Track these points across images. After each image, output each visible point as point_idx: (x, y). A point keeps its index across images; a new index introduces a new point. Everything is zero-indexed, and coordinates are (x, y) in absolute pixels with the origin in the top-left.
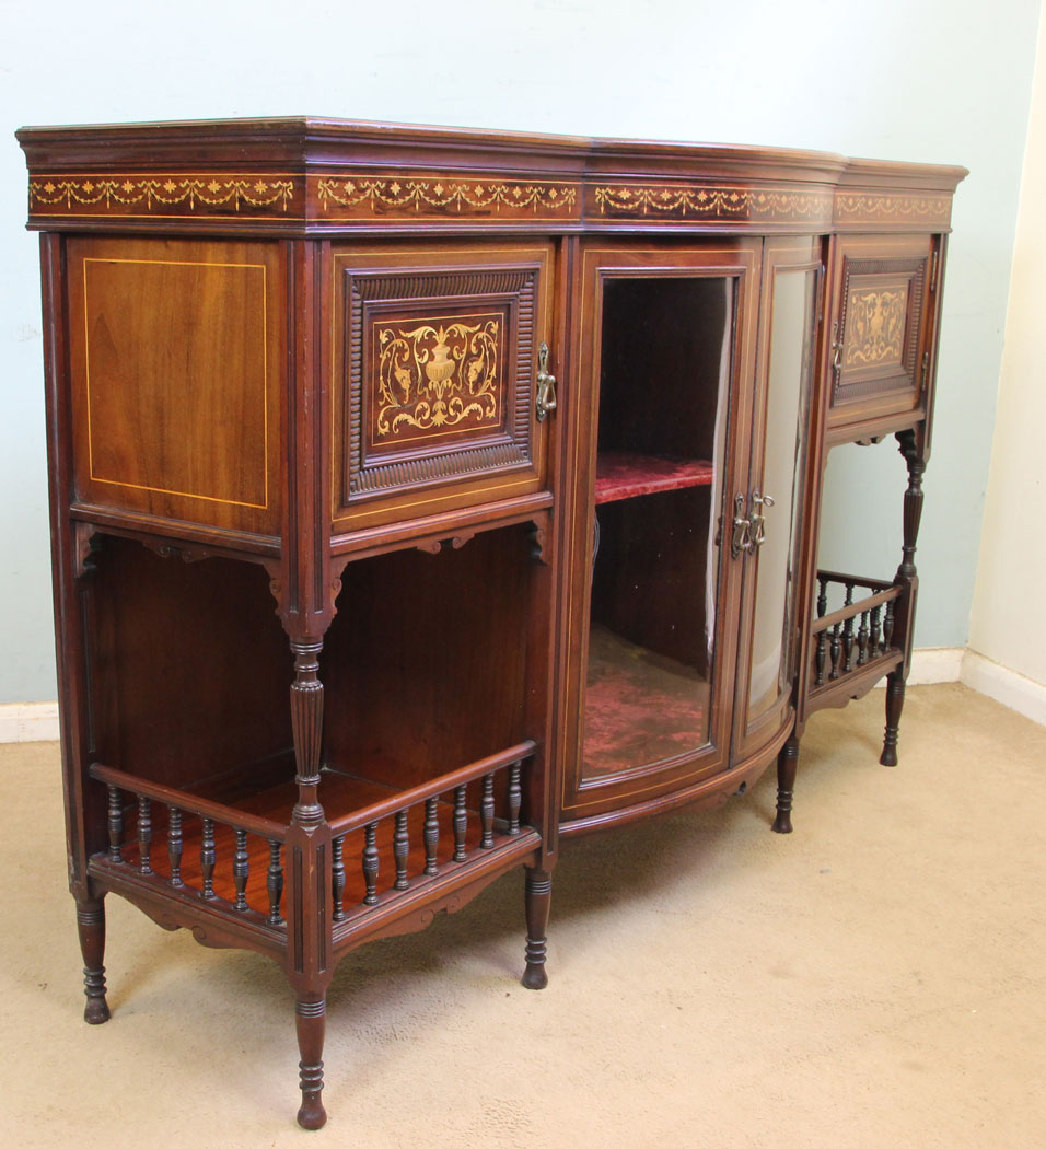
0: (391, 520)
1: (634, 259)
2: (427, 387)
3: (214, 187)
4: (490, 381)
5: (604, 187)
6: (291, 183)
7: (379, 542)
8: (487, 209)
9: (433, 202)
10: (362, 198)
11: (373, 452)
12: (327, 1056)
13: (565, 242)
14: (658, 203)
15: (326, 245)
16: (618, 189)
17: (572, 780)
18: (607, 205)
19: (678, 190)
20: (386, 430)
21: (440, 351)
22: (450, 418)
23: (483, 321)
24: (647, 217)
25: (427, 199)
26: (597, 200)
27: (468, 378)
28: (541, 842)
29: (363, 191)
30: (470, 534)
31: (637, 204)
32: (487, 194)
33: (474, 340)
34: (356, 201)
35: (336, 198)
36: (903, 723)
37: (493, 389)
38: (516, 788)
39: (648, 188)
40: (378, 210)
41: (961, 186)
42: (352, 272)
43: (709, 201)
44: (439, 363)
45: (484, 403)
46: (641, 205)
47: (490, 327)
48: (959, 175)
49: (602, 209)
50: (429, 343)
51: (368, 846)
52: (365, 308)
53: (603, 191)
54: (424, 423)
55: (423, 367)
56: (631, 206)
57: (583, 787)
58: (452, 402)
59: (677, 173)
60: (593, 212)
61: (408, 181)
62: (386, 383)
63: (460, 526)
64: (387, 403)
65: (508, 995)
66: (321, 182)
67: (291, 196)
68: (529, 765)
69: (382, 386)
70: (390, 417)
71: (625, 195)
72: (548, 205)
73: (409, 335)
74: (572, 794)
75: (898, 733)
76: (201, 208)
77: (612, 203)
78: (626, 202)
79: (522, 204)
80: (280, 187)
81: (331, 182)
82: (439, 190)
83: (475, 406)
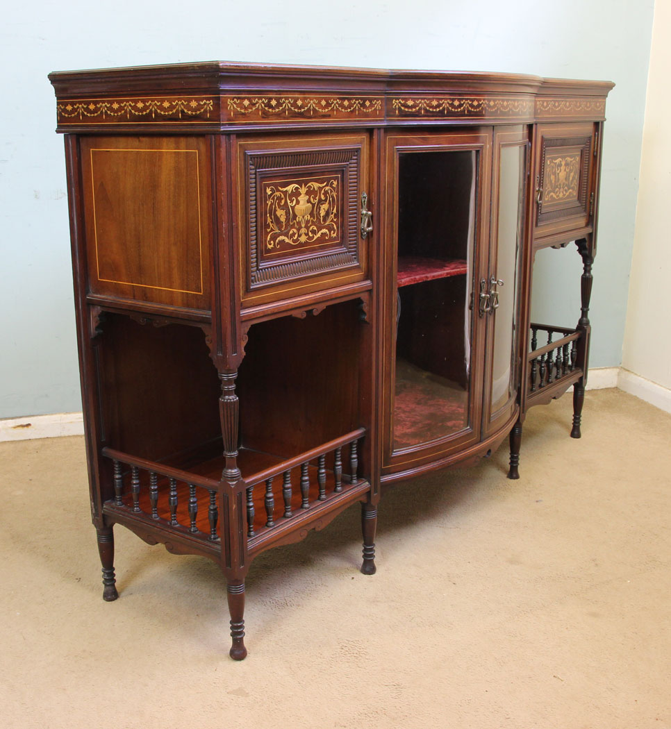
0: (276, 299)
1: (416, 141)
2: (296, 220)
3: (166, 104)
4: (333, 216)
5: (398, 99)
6: (211, 101)
7: (269, 313)
8: (329, 113)
9: (296, 110)
10: (254, 108)
11: (264, 259)
12: (246, 616)
13: (375, 132)
14: (430, 107)
15: (233, 137)
17: (388, 450)
18: (399, 109)
19: (442, 99)
20: (272, 246)
21: (303, 198)
22: (310, 238)
23: (328, 180)
24: (424, 116)
25: (293, 108)
26: (394, 107)
27: (320, 214)
28: (370, 488)
29: (254, 105)
30: (323, 306)
31: (417, 108)
32: (328, 105)
33: (323, 192)
34: (250, 110)
35: (239, 109)
36: (584, 412)
37: (335, 220)
38: (354, 456)
39: (424, 99)
40: (264, 115)
41: (610, 93)
42: (249, 153)
43: (460, 105)
44: (302, 205)
45: (330, 228)
46: (420, 109)
47: (332, 183)
48: (610, 86)
49: (397, 112)
50: (296, 194)
51: (268, 492)
52: (257, 173)
53: (397, 101)
54: (294, 241)
55: (293, 208)
56: (414, 110)
57: (394, 454)
58: (311, 229)
59: (441, 89)
60: (392, 114)
61: (281, 98)
62: (271, 219)
63: (317, 302)
64: (272, 230)
65: (353, 578)
66: (229, 100)
67: (212, 109)
68: (362, 443)
69: (269, 220)
70: (274, 238)
71: (410, 103)
72: (365, 110)
73: (284, 189)
74: (388, 459)
75: (581, 418)
76: (159, 117)
77: (403, 108)
78: (412, 107)
80: (205, 104)
81: (235, 100)
82: (299, 103)
83: (324, 231)
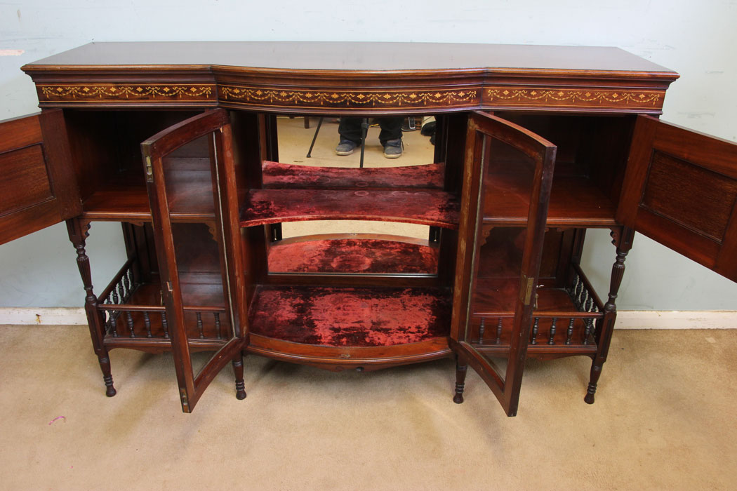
5: (226, 87)
14: (255, 96)
16: (233, 88)
24: (249, 102)
39: (249, 89)
46: (246, 96)
71: (237, 91)
78: (238, 94)
79: (170, 95)
